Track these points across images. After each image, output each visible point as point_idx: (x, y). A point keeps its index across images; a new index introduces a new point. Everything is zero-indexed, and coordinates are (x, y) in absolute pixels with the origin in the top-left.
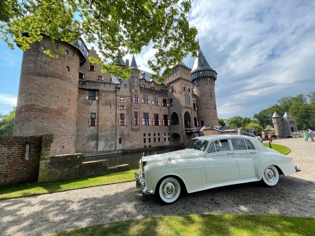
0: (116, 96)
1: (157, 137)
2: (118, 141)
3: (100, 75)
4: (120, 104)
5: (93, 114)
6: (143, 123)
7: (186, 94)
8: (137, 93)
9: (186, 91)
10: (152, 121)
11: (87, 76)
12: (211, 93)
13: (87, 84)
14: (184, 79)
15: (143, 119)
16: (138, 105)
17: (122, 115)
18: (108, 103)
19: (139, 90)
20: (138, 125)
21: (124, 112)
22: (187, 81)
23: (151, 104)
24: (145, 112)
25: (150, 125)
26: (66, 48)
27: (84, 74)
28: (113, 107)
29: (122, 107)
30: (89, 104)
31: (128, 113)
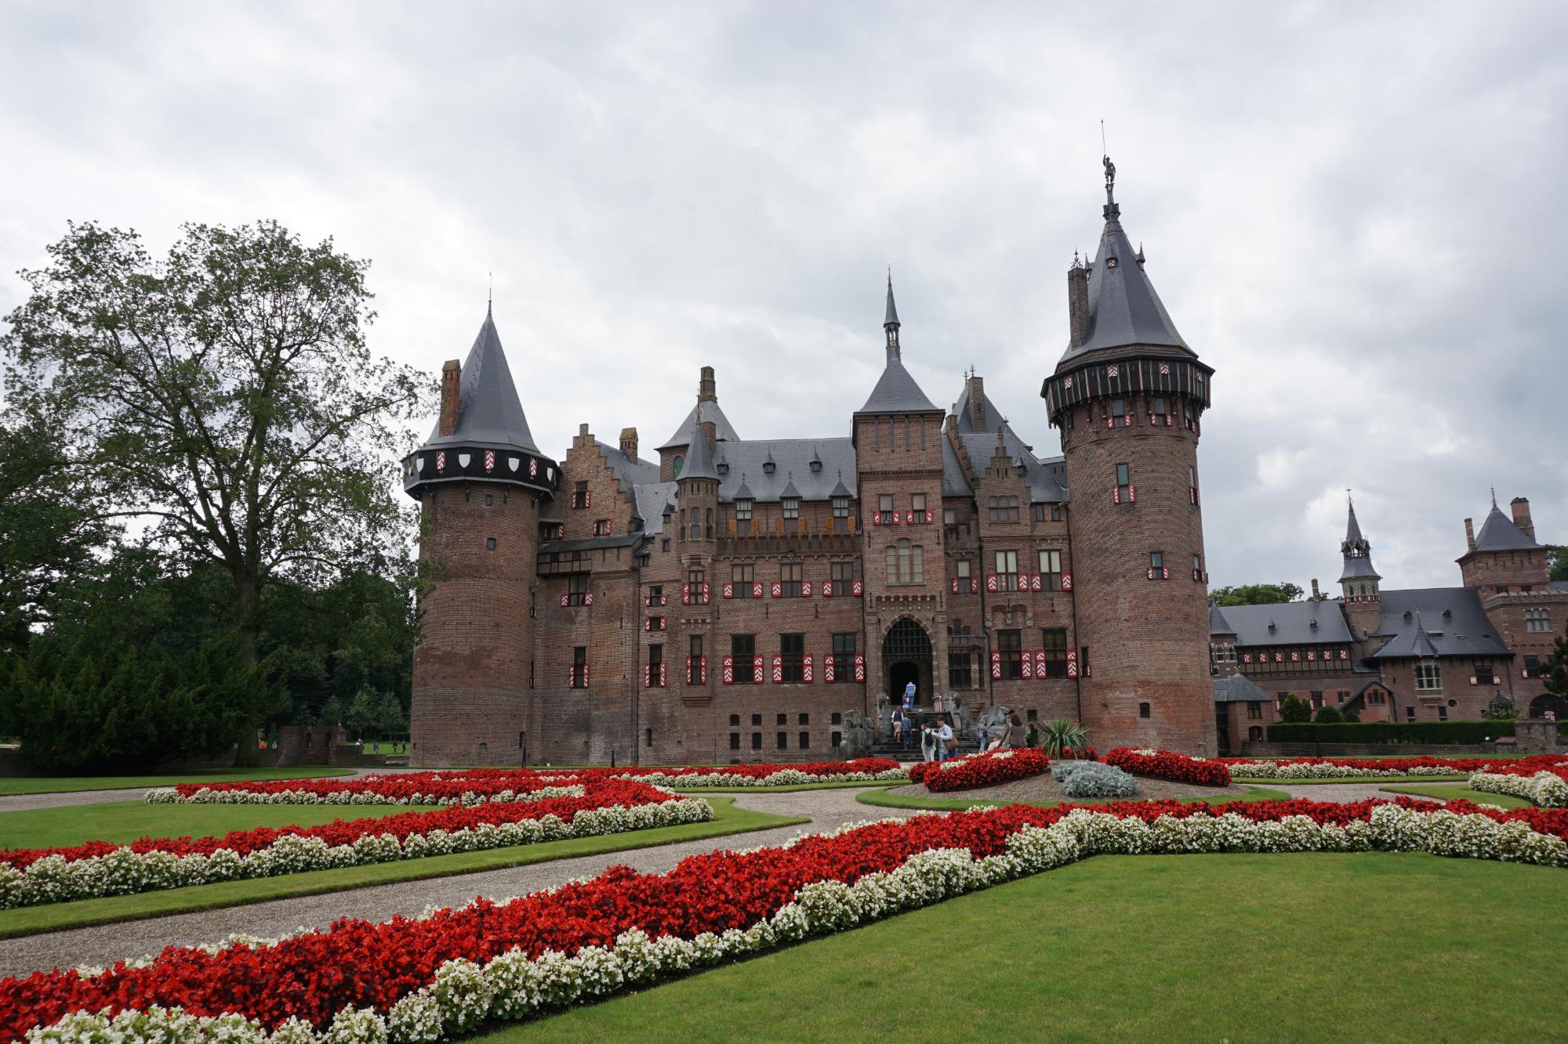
0: (640, 585)
1: (793, 728)
2: (642, 738)
3: (602, 517)
4: (648, 612)
5: (580, 651)
6: (728, 676)
7: (899, 540)
8: (699, 564)
9: (898, 524)
10: (768, 666)
11: (569, 527)
12: (1127, 486)
13: (562, 557)
14: (886, 475)
15: (728, 662)
16: (705, 609)
17: (655, 649)
18: (614, 614)
19: (714, 549)
20: (704, 684)
21: (659, 638)
22: (911, 478)
23: (767, 596)
24: (741, 630)
25: (758, 683)
26: (486, 491)
27: (561, 524)
28: (628, 625)
29: (655, 621)
30: (571, 620)
31: (673, 641)
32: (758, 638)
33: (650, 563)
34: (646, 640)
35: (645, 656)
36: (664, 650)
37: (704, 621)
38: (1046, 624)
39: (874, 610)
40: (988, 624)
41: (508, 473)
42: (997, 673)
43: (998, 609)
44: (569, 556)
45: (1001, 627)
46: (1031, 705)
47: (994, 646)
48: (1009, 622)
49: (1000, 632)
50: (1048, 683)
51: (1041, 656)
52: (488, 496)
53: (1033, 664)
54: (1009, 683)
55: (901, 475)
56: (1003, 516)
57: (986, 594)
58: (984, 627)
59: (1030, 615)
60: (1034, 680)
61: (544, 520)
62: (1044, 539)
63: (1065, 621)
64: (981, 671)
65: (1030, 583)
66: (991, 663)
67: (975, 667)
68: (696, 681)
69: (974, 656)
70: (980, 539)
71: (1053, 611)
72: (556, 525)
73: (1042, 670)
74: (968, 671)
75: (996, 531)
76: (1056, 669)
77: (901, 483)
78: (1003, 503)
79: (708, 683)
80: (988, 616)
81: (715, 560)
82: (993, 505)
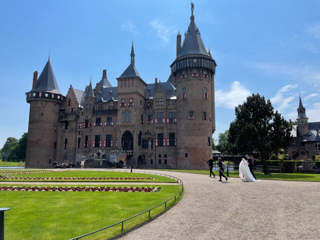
0: (77, 123)
3: (73, 107)
4: (78, 130)
5: (66, 140)
6: (94, 145)
7: (126, 110)
8: (88, 118)
9: (125, 106)
10: (103, 143)
11: (67, 110)
12: (185, 94)
13: (63, 118)
14: (124, 94)
15: (94, 142)
16: (89, 129)
17: (79, 139)
18: (72, 131)
19: (92, 114)
20: (88, 147)
21: (80, 136)
22: (130, 94)
23: (103, 125)
24: (97, 134)
25: (100, 147)
26: (41, 102)
27: (66, 109)
28: (74, 133)
29: (79, 132)
30: (65, 132)
31: (83, 137)
32: (101, 136)
33: (80, 118)
34: (78, 137)
35: (77, 141)
36: (81, 139)
37: (88, 132)
38: (170, 132)
39: (119, 128)
40: (155, 132)
41: (45, 97)
42: (157, 144)
43: (157, 128)
44: (65, 117)
45: (158, 133)
46: (165, 153)
47: (157, 137)
48: (160, 131)
49: (159, 134)
50: (170, 147)
51: (168, 140)
52: (42, 103)
53: (166, 142)
54: (160, 147)
55: (127, 94)
56: (160, 103)
57: (155, 124)
58: (154, 133)
59: (165, 129)
60: (166, 146)
61: (61, 108)
62: (170, 109)
63: (175, 131)
64: (152, 144)
65: (166, 121)
66: (155, 142)
67: (150, 143)
68: (86, 147)
69: (150, 140)
70: (154, 110)
71: (172, 128)
72: (64, 110)
73: (168, 144)
74: (148, 144)
75: (157, 108)
76: (172, 144)
77: (127, 96)
78: (160, 100)
79: (89, 147)
80: (155, 130)
81: (92, 117)
82: (157, 100)
